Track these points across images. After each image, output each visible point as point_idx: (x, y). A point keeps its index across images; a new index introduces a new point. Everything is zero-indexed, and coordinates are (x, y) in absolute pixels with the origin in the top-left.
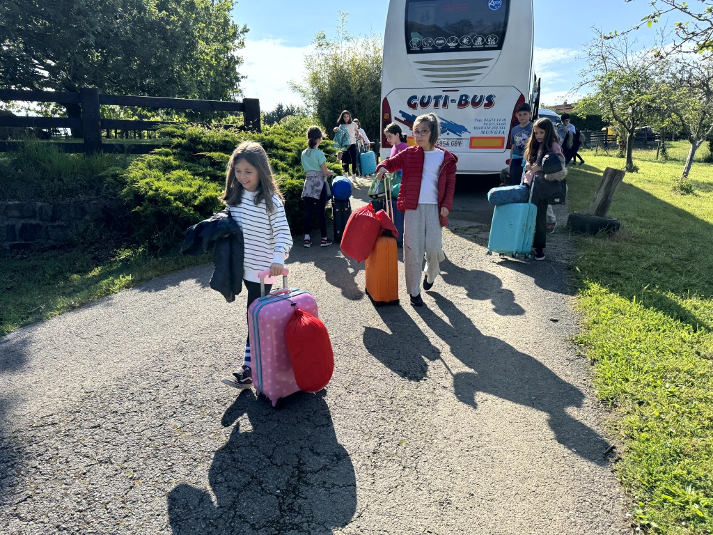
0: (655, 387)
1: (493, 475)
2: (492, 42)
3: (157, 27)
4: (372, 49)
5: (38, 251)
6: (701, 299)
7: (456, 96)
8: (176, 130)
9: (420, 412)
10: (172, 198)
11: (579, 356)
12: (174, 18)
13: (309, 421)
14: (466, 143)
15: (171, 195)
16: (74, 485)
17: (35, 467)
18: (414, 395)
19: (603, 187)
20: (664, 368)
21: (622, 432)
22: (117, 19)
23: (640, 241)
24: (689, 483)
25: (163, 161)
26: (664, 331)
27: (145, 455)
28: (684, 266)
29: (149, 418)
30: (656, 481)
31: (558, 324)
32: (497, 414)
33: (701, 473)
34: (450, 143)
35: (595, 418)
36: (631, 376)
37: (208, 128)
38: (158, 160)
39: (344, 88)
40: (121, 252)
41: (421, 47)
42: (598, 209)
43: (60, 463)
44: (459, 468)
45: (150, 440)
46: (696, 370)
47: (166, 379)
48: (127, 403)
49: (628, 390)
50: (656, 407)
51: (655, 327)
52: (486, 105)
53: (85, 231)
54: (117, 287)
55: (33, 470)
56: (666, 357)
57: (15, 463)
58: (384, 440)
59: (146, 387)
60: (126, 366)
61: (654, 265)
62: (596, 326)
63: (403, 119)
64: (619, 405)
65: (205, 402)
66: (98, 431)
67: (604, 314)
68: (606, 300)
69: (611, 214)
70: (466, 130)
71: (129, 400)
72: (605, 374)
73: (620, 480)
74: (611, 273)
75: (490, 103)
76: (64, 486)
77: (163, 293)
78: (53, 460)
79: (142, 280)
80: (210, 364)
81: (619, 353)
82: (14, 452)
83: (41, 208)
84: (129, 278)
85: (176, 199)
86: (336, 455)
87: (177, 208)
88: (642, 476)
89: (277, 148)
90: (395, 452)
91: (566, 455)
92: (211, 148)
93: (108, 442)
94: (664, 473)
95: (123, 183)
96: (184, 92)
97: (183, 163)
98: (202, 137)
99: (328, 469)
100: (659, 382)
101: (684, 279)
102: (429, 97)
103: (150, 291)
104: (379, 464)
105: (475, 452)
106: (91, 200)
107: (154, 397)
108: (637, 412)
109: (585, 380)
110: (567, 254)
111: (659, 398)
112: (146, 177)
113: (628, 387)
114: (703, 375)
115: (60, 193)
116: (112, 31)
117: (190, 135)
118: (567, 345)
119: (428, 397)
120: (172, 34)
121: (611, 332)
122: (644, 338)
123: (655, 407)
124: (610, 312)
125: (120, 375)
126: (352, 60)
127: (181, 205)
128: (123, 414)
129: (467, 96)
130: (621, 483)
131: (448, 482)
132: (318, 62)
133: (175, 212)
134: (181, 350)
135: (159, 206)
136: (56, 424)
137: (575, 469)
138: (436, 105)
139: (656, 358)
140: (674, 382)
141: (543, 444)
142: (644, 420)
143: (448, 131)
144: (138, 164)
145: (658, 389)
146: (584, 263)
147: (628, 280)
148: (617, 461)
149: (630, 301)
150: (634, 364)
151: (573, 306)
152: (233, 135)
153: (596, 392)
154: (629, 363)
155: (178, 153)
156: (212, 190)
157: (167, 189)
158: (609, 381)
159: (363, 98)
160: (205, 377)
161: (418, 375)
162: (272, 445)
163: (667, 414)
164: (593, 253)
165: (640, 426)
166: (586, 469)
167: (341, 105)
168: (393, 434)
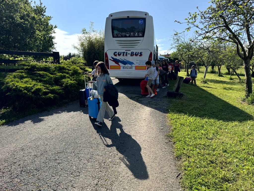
0: (193, 151)
2: (140, 35)
3: (20, 25)
6: (208, 119)
7: (130, 52)
8: (26, 63)
9: (114, 167)
10: (23, 89)
11: (170, 141)
12: (26, 22)
13: (72, 174)
14: (134, 68)
15: (22, 88)
18: (113, 161)
19: (177, 82)
20: (196, 144)
21: (183, 168)
23: (190, 100)
24: (203, 184)
25: (20, 75)
26: (197, 131)
28: (203, 108)
29: (6, 179)
30: (193, 185)
31: (163, 130)
33: (207, 181)
34: (129, 68)
35: (174, 164)
36: (186, 147)
37: (39, 62)
38: (18, 75)
39: (93, 48)
40: (2, 110)
41: (117, 35)
42: (176, 90)
44: (127, 187)
45: (6, 188)
46: (206, 144)
47: (15, 162)
49: (185, 152)
50: (193, 158)
51: (194, 130)
52: (140, 55)
56: (197, 140)
58: (100, 179)
59: (6, 166)
61: (194, 108)
62: (175, 130)
63: (112, 60)
64: (182, 158)
65: (31, 170)
67: (178, 126)
68: (178, 121)
69: (181, 91)
70: (134, 64)
72: (178, 147)
73: (181, 186)
74: (180, 111)
75: (141, 55)
77: (18, 126)
79: (9, 121)
80: (34, 154)
81: (182, 139)
84: (4, 121)
85: (24, 90)
87: (25, 93)
88: (188, 184)
89: (66, 70)
90: (104, 183)
91: (164, 178)
92: (40, 70)
94: (195, 182)
95: (3, 84)
96: (31, 49)
97: (29, 75)
98: (36, 66)
100: (194, 149)
101: (203, 113)
102: (121, 52)
103: (12, 126)
104: (98, 189)
105: (133, 180)
107: (10, 170)
108: (187, 160)
109: (171, 150)
110: (166, 105)
111: (194, 155)
112: (13, 81)
114: (208, 146)
117: (32, 65)
118: (166, 137)
120: (26, 28)
121: (180, 132)
122: (190, 134)
124: (180, 125)
126: (95, 39)
127: (26, 92)
129: (133, 52)
130: (182, 187)
132: (83, 39)
133: (24, 95)
134: (23, 150)
135: (18, 92)
137: (167, 183)
138: (123, 55)
139: (194, 141)
140: (199, 149)
141: (157, 175)
142: (190, 163)
143: (128, 64)
144: (10, 76)
145: (194, 151)
146: (172, 108)
147: (186, 113)
148: (181, 179)
149: (186, 121)
150: (187, 143)
151: (168, 123)
152: (49, 65)
153: (175, 154)
154: (185, 143)
155: (27, 72)
156: (39, 86)
157: (21, 86)
158: (179, 150)
159: (100, 52)
160: (32, 160)
161: (115, 153)
162: (57, 186)
163: (197, 160)
164: (174, 104)
165: (188, 165)
166: (171, 183)
167: (92, 54)
168: (104, 177)
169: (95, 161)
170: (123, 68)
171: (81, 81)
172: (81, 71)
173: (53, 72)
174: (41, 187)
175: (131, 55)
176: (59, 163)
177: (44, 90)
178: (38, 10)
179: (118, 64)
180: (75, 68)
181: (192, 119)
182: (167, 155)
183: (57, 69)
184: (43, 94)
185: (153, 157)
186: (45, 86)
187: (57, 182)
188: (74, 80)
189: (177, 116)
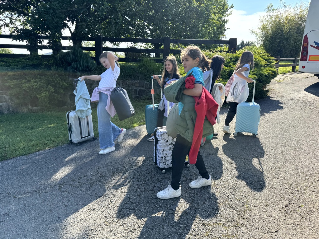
3: (195, 10)
5: (143, 100)
9: (314, 195)
12: (203, 5)
18: (311, 186)
22: (180, 8)
37: (213, 52)
39: (279, 31)
58: (292, 202)
63: (316, 46)
83: (146, 84)
90: (298, 209)
96: (203, 36)
104: (288, 212)
116: (178, 13)
120: (201, 12)
126: (286, 17)
132: (267, 20)
159: (290, 36)
162: (235, 190)
167: (277, 40)
168: (297, 201)
169: (282, 179)
171: (263, 76)
172: (264, 63)
173: (227, 64)
180: (257, 59)
183: (233, 60)
188: (253, 75)
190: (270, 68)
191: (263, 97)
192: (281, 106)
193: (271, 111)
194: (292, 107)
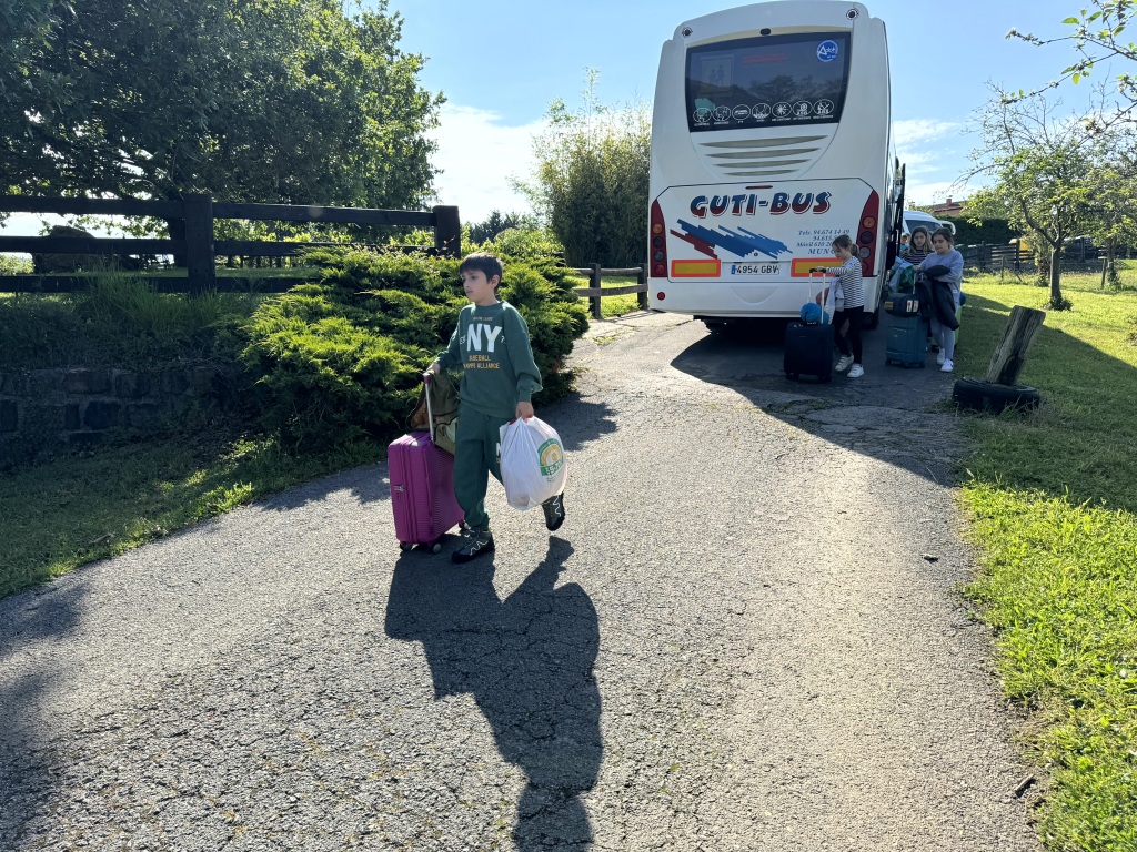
0: (1102, 675)
1: (826, 827)
2: (823, 111)
3: (304, 98)
4: (637, 124)
5: (112, 445)
7: (768, 196)
8: (329, 255)
9: (705, 715)
10: (319, 361)
11: (973, 620)
12: (329, 85)
13: (521, 729)
14: (785, 270)
15: (317, 356)
16: (139, 832)
17: (80, 801)
18: (697, 687)
19: (1010, 338)
20: (1117, 643)
21: (1045, 753)
22: (244, 89)
23: (1075, 425)
25: (307, 304)
26: (1117, 578)
27: (254, 783)
29: (264, 720)
30: (1105, 843)
31: (937, 564)
32: (835, 719)
34: (759, 268)
35: (1000, 729)
36: (1061, 655)
37: (379, 252)
38: (301, 302)
39: (593, 186)
40: (239, 446)
41: (712, 121)
42: (1002, 374)
43: (120, 794)
44: (768, 814)
45: (265, 757)
47: (295, 654)
48: (231, 695)
49: (1056, 680)
50: (1104, 713)
51: (1102, 572)
52: (816, 209)
53: (185, 413)
54: (229, 502)
55: (77, 806)
56: (1121, 623)
57: (50, 794)
58: (643, 764)
59: (264, 667)
60: (234, 634)
61: (1099, 465)
62: (1001, 569)
63: (684, 233)
64: (1042, 706)
65: (356, 695)
66: (182, 741)
67: (1014, 549)
68: (1017, 525)
69: (1025, 380)
70: (785, 248)
71: (235, 690)
72: (1017, 653)
73: (1042, 839)
74: (1026, 479)
75: (823, 204)
76: (122, 834)
77: (300, 512)
78: (110, 789)
79: (268, 491)
80: (366, 630)
81: (1039, 615)
82: (48, 775)
83: (119, 378)
84: (249, 488)
85: (324, 364)
86: (564, 789)
87: (327, 377)
88: (1082, 834)
90: (661, 784)
91: (950, 793)
92: (383, 283)
93: (198, 760)
94: (1120, 829)
95: (243, 339)
96: (345, 196)
97: (339, 307)
98: (369, 266)
99: (550, 813)
100: (1108, 666)
102: (725, 198)
103: (279, 510)
104: (634, 805)
105: (796, 785)
106: (195, 364)
107: (275, 685)
108: (1072, 720)
109: (982, 662)
110: (952, 446)
111: (1108, 695)
112: (281, 329)
113: (1056, 676)
115: (149, 354)
116: (235, 107)
117: (351, 263)
118: (953, 600)
119: (720, 690)
120: (327, 110)
121: (1026, 580)
122: (1082, 590)
123: (1102, 710)
124: (1024, 545)
125: (224, 647)
126: (606, 143)
127: (332, 373)
128: (224, 714)
129: (785, 196)
130: (1046, 846)
131: (749, 840)
132: (553, 146)
133: (323, 384)
134: (322, 607)
135: (299, 375)
136: (118, 728)
137: (966, 820)
138: (736, 210)
139: (1102, 626)
140: (1134, 667)
141: (911, 772)
142: (1084, 733)
143: (756, 251)
144: (268, 309)
145: (1107, 679)
146: (981, 464)
147: (1055, 490)
148: (1037, 805)
149: (1059, 527)
150: (1065, 636)
151: (962, 535)
152: (418, 261)
153: (1002, 683)
154: (1057, 633)
155: (332, 292)
156: (382, 349)
157: (312, 347)
158: (1023, 664)
159: (623, 200)
160: (358, 653)
161: (703, 651)
162: (460, 770)
163: (1123, 722)
164: (995, 445)
165: (1076, 744)
166: (985, 818)
167: (589, 212)
168: (660, 754)
169: (616, 679)
170: (734, 269)
171: (549, 331)
172: (546, 288)
173: (433, 294)
174: (399, 766)
175: (775, 209)
176: (468, 673)
177: (403, 369)
178: (373, 33)
179: (711, 253)
180: (524, 275)
181: (1087, 517)
182: (961, 683)
183: (451, 279)
184: (396, 382)
185: (891, 688)
186: (404, 352)
187: (459, 755)
189: (1011, 503)
190: (565, 304)
191: (559, 397)
192: (609, 422)
193: (582, 440)
194: (638, 420)
